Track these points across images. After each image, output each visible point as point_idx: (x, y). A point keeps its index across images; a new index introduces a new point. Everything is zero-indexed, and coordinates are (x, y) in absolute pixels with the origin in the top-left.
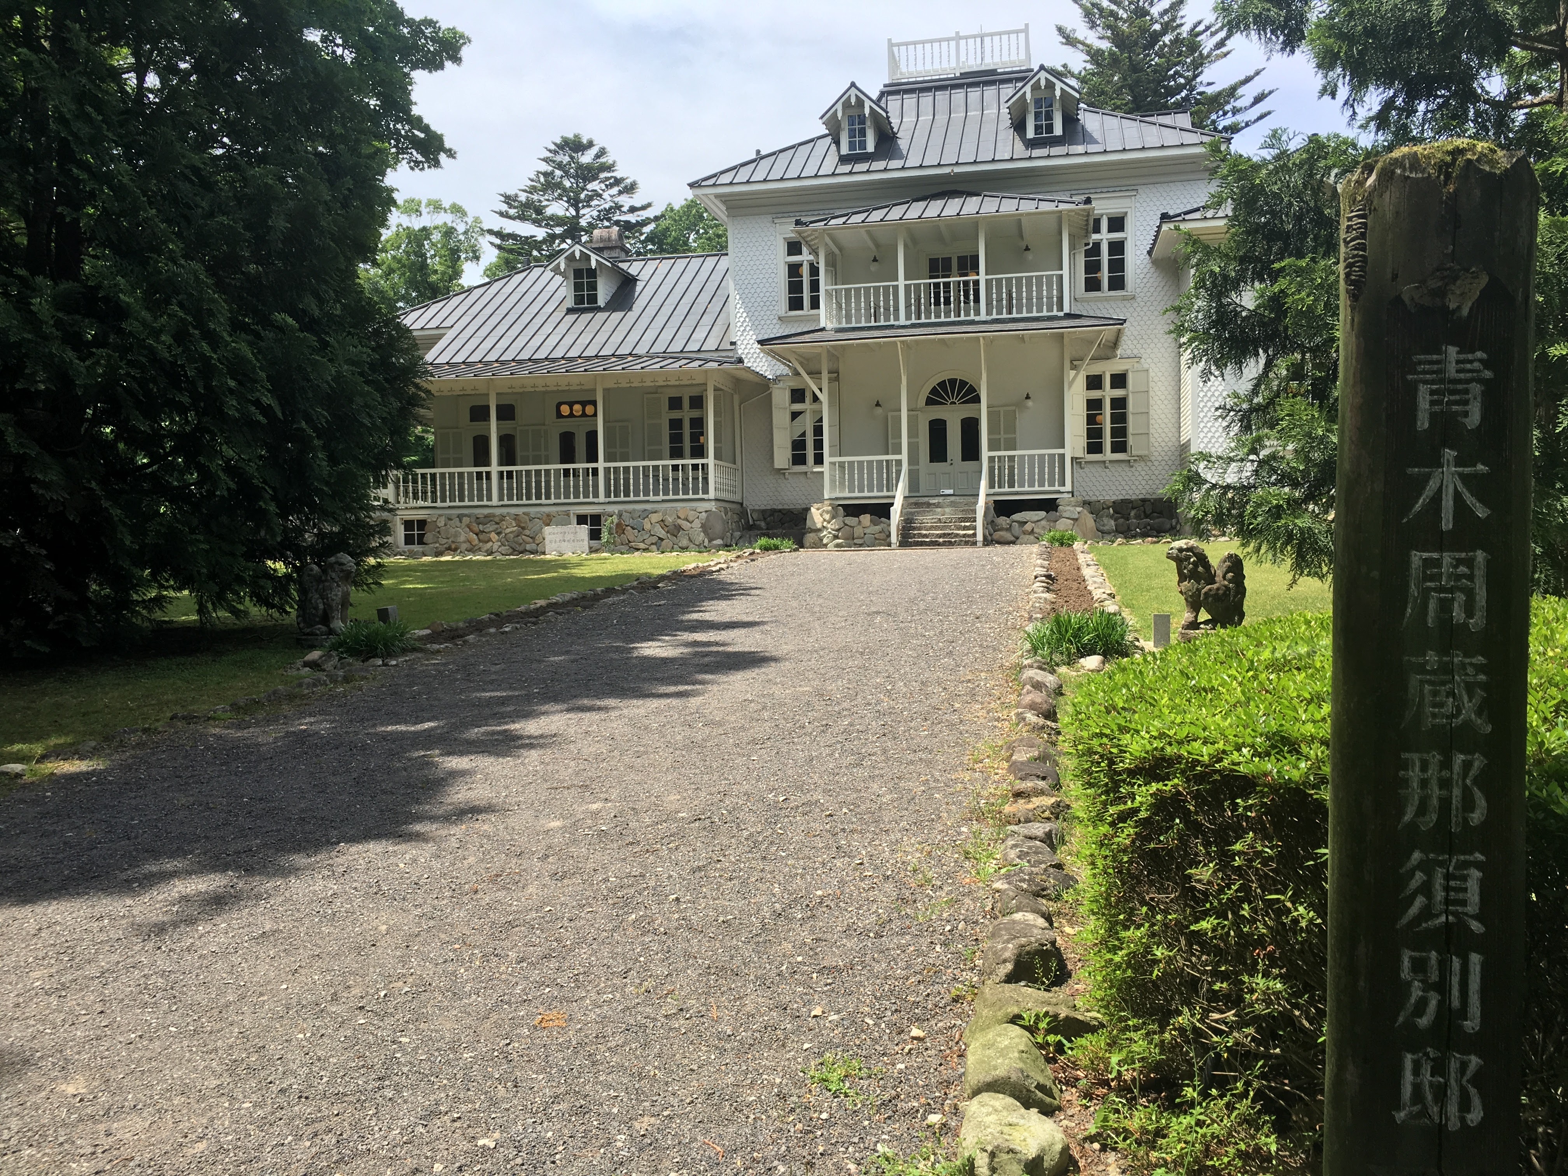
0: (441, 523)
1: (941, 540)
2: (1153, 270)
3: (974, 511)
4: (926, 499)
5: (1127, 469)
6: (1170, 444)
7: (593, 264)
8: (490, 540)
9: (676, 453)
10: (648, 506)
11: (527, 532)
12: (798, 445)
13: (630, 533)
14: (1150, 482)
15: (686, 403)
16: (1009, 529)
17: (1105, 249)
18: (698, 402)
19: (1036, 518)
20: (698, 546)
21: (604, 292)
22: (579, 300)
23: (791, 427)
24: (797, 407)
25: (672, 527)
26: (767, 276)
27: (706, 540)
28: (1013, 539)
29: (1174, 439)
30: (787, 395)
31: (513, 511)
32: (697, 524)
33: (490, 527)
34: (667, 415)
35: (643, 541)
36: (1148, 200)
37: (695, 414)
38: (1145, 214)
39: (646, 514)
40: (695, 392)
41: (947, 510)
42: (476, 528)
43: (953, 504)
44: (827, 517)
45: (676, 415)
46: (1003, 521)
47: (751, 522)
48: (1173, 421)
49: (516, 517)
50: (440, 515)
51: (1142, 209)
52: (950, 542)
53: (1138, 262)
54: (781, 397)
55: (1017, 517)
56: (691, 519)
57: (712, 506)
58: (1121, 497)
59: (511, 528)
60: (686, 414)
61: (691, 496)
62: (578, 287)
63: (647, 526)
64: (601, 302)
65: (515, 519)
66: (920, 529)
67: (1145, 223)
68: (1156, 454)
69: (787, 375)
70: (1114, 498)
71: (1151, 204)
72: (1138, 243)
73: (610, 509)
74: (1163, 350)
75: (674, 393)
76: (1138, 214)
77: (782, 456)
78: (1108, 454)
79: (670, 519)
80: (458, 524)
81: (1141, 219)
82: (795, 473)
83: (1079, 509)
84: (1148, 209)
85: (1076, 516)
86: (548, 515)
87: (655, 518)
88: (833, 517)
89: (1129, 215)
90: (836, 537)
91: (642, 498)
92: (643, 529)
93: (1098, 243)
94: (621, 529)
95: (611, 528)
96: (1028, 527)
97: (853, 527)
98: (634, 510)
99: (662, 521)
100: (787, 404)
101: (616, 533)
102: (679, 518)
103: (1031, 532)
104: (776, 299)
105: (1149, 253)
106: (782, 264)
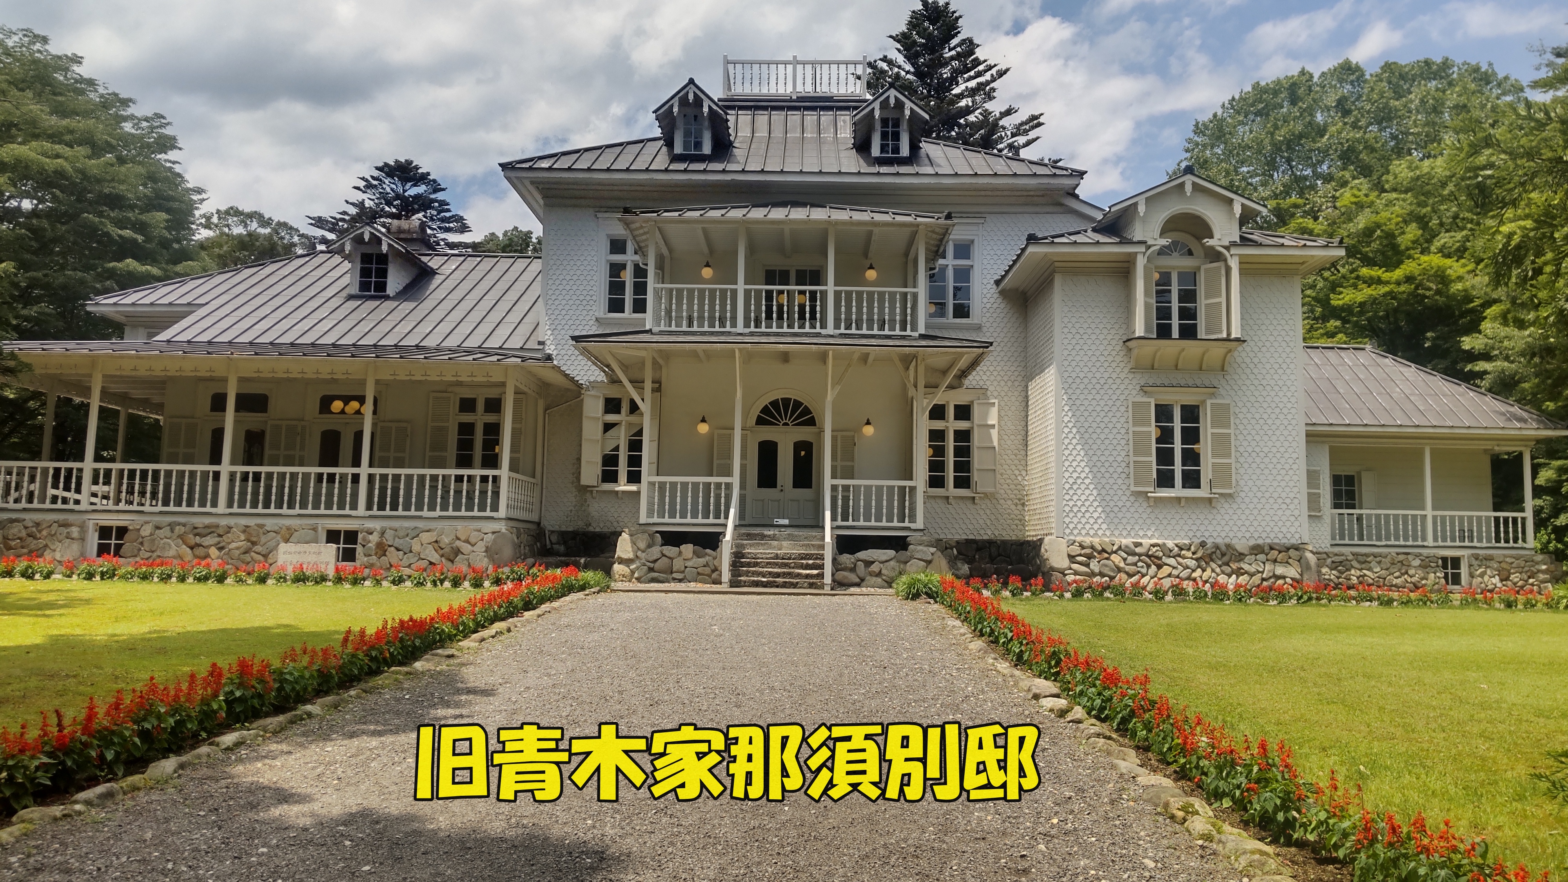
0: (146, 531)
1: (780, 580)
2: (999, 300)
3: (820, 547)
4: (760, 530)
5: (970, 505)
7: (385, 248)
8: (207, 556)
9: (464, 461)
10: (420, 524)
11: (258, 548)
12: (610, 460)
13: (393, 556)
14: (996, 522)
15: (480, 406)
16: (853, 570)
17: (950, 274)
18: (494, 405)
19: (884, 558)
21: (395, 281)
22: (364, 286)
23: (604, 439)
24: (611, 418)
25: (447, 550)
26: (585, 273)
27: (491, 568)
28: (858, 580)
30: (600, 405)
31: (243, 521)
32: (480, 547)
33: (208, 541)
34: (455, 418)
35: (409, 566)
36: (996, 229)
37: (491, 418)
38: (992, 243)
39: (415, 533)
40: (493, 393)
41: (785, 543)
42: (192, 539)
43: (790, 537)
44: (641, 545)
45: (467, 418)
46: (846, 559)
47: (549, 547)
49: (246, 529)
50: (147, 523)
51: (989, 238)
52: (791, 584)
53: (985, 291)
54: (593, 408)
55: (863, 555)
56: (472, 540)
57: (502, 527)
58: (964, 537)
59: (238, 543)
60: (480, 418)
61: (476, 513)
62: (365, 273)
63: (416, 547)
64: (391, 290)
65: (244, 532)
66: (753, 565)
67: (992, 253)
68: (1002, 492)
69: (602, 382)
70: (957, 537)
71: (1000, 235)
72: (985, 271)
73: (370, 524)
74: (1009, 383)
75: (468, 394)
76: (985, 243)
77: (591, 472)
78: (950, 489)
79: (446, 540)
80: (169, 534)
81: (988, 248)
82: (605, 492)
83: (933, 550)
84: (995, 238)
85: (929, 558)
86: (288, 529)
87: (426, 537)
88: (648, 546)
89: (976, 242)
90: (650, 570)
91: (413, 512)
92: (411, 552)
93: (944, 268)
94: (382, 549)
95: (370, 548)
96: (875, 568)
97: (671, 559)
98: (401, 528)
99: (436, 542)
100: (600, 415)
101: (376, 554)
102: (458, 539)
103: (879, 574)
104: (594, 298)
105: (998, 283)
106: (604, 262)
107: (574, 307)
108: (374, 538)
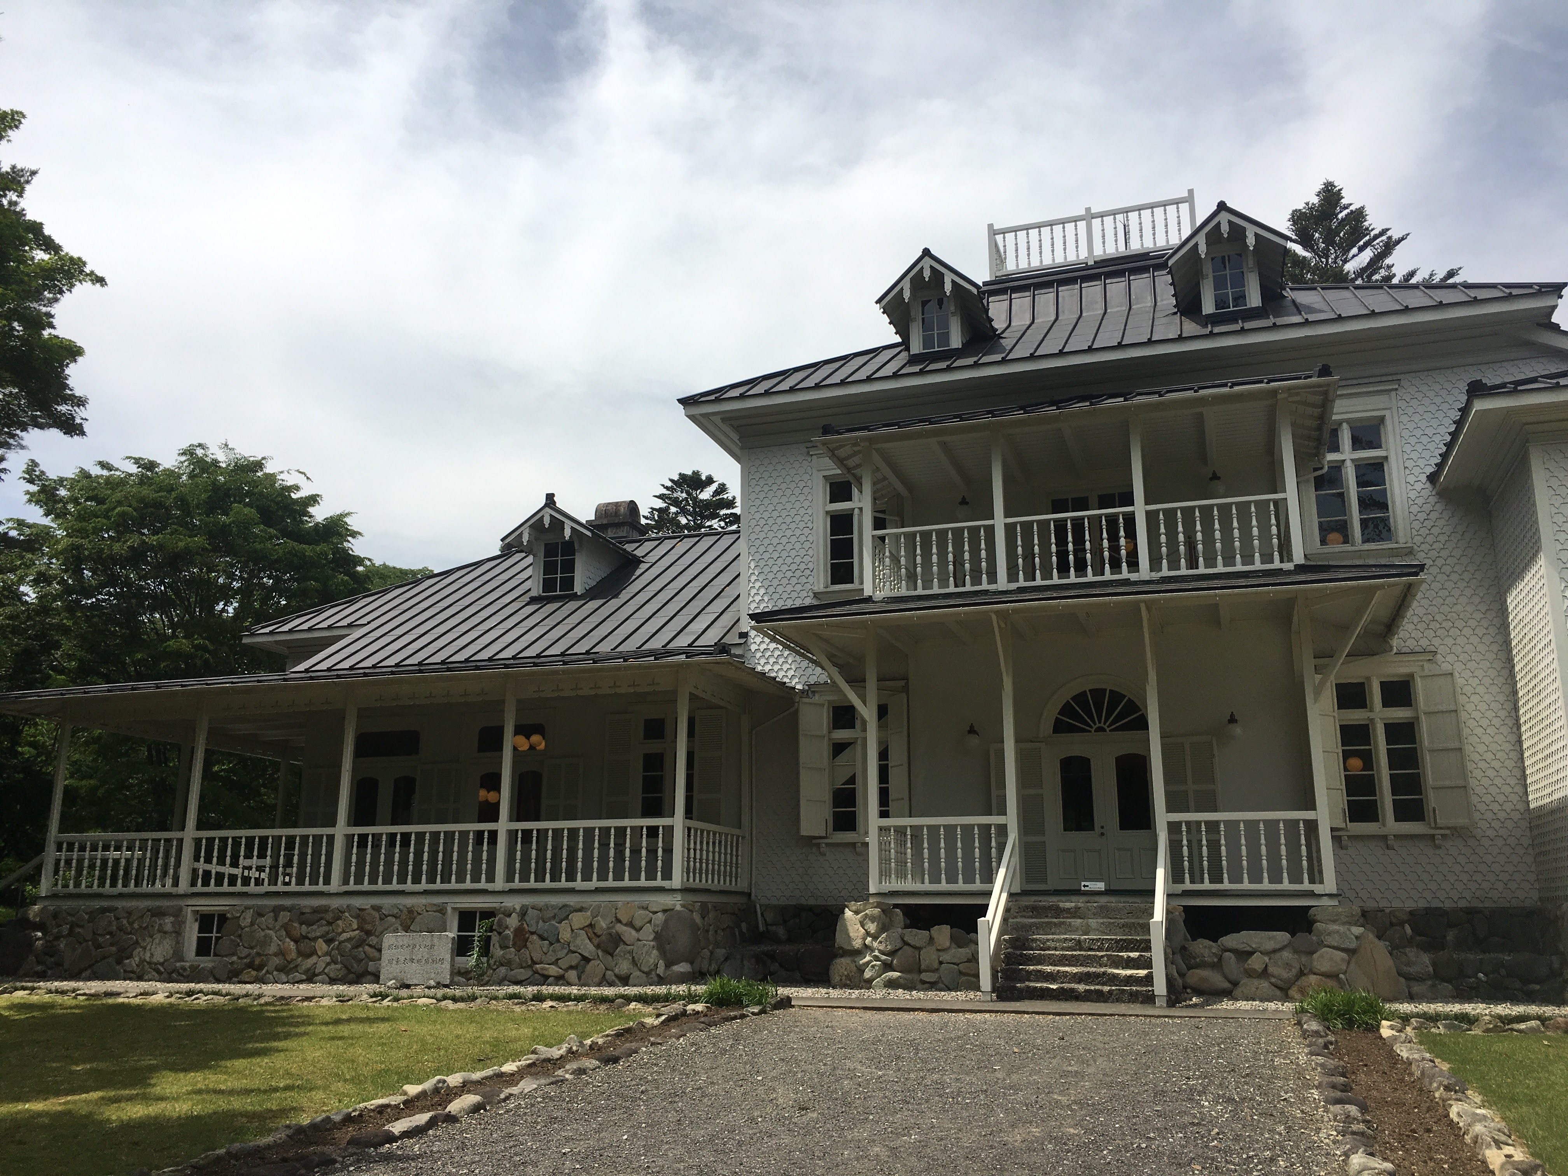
0: (248, 919)
1: (1081, 987)
2: (1439, 507)
3: (1146, 928)
4: (1053, 900)
5: (1430, 851)
6: (1508, 807)
7: (567, 534)
8: (313, 953)
10: (572, 900)
12: (844, 798)
13: (536, 947)
14: (1478, 877)
16: (1217, 965)
17: (1350, 475)
19: (1270, 946)
20: (648, 974)
21: (583, 576)
22: (548, 585)
23: (832, 768)
24: (844, 736)
25: (605, 938)
26: (798, 532)
27: (661, 964)
28: (1226, 985)
29: (1515, 798)
30: (825, 716)
31: (359, 902)
32: (648, 933)
33: (318, 930)
34: (638, 748)
35: (555, 963)
36: (1419, 396)
38: (1416, 418)
39: (564, 914)
40: (656, 709)
41: (1094, 923)
42: (298, 929)
43: (1103, 911)
44: (872, 927)
46: (1203, 947)
47: (761, 927)
48: (1510, 764)
49: (360, 914)
50: (247, 908)
51: (1410, 411)
52: (1100, 993)
53: (1413, 495)
54: (813, 723)
55: (1231, 940)
56: (638, 924)
57: (675, 902)
58: (1422, 904)
59: (348, 931)
60: (670, 746)
61: (643, 882)
62: (549, 568)
63: (565, 935)
64: (578, 589)
65: (357, 917)
66: (1040, 960)
67: (1418, 433)
68: (1484, 825)
69: (826, 683)
70: (1410, 905)
71: (1427, 401)
72: (1409, 464)
73: (510, 902)
74: (1475, 640)
75: (653, 714)
76: (1405, 419)
77: (819, 817)
78: (1390, 824)
79: (602, 924)
80: (271, 923)
81: (1411, 426)
82: (837, 845)
83: (1357, 930)
84: (1421, 410)
85: (1353, 945)
86: (410, 911)
87: (578, 920)
88: (883, 928)
89: (1388, 421)
90: (887, 967)
91: (561, 884)
92: (558, 941)
93: (1338, 467)
94: (521, 938)
95: (507, 936)
96: (1256, 962)
97: (919, 949)
98: (547, 906)
99: (591, 925)
100: (825, 731)
101: (514, 945)
102: (619, 921)
103: (1264, 973)
104: (810, 566)
105: (1432, 478)
106: (821, 515)
107: (785, 581)
108: (513, 922)
